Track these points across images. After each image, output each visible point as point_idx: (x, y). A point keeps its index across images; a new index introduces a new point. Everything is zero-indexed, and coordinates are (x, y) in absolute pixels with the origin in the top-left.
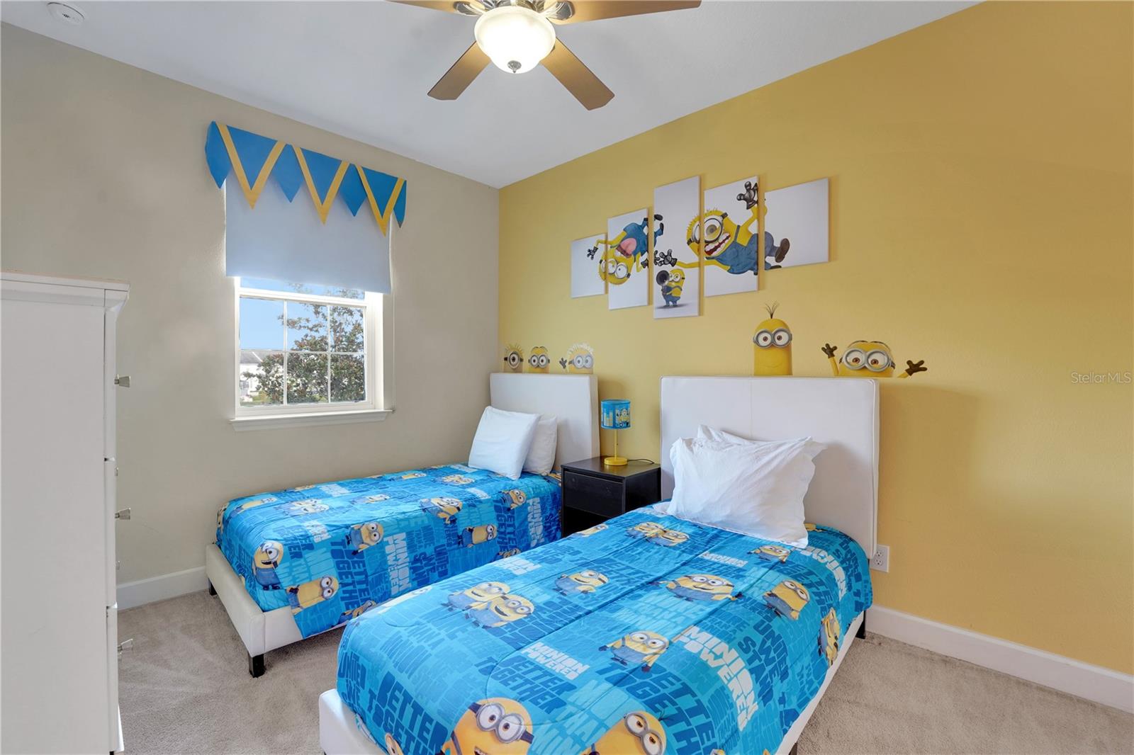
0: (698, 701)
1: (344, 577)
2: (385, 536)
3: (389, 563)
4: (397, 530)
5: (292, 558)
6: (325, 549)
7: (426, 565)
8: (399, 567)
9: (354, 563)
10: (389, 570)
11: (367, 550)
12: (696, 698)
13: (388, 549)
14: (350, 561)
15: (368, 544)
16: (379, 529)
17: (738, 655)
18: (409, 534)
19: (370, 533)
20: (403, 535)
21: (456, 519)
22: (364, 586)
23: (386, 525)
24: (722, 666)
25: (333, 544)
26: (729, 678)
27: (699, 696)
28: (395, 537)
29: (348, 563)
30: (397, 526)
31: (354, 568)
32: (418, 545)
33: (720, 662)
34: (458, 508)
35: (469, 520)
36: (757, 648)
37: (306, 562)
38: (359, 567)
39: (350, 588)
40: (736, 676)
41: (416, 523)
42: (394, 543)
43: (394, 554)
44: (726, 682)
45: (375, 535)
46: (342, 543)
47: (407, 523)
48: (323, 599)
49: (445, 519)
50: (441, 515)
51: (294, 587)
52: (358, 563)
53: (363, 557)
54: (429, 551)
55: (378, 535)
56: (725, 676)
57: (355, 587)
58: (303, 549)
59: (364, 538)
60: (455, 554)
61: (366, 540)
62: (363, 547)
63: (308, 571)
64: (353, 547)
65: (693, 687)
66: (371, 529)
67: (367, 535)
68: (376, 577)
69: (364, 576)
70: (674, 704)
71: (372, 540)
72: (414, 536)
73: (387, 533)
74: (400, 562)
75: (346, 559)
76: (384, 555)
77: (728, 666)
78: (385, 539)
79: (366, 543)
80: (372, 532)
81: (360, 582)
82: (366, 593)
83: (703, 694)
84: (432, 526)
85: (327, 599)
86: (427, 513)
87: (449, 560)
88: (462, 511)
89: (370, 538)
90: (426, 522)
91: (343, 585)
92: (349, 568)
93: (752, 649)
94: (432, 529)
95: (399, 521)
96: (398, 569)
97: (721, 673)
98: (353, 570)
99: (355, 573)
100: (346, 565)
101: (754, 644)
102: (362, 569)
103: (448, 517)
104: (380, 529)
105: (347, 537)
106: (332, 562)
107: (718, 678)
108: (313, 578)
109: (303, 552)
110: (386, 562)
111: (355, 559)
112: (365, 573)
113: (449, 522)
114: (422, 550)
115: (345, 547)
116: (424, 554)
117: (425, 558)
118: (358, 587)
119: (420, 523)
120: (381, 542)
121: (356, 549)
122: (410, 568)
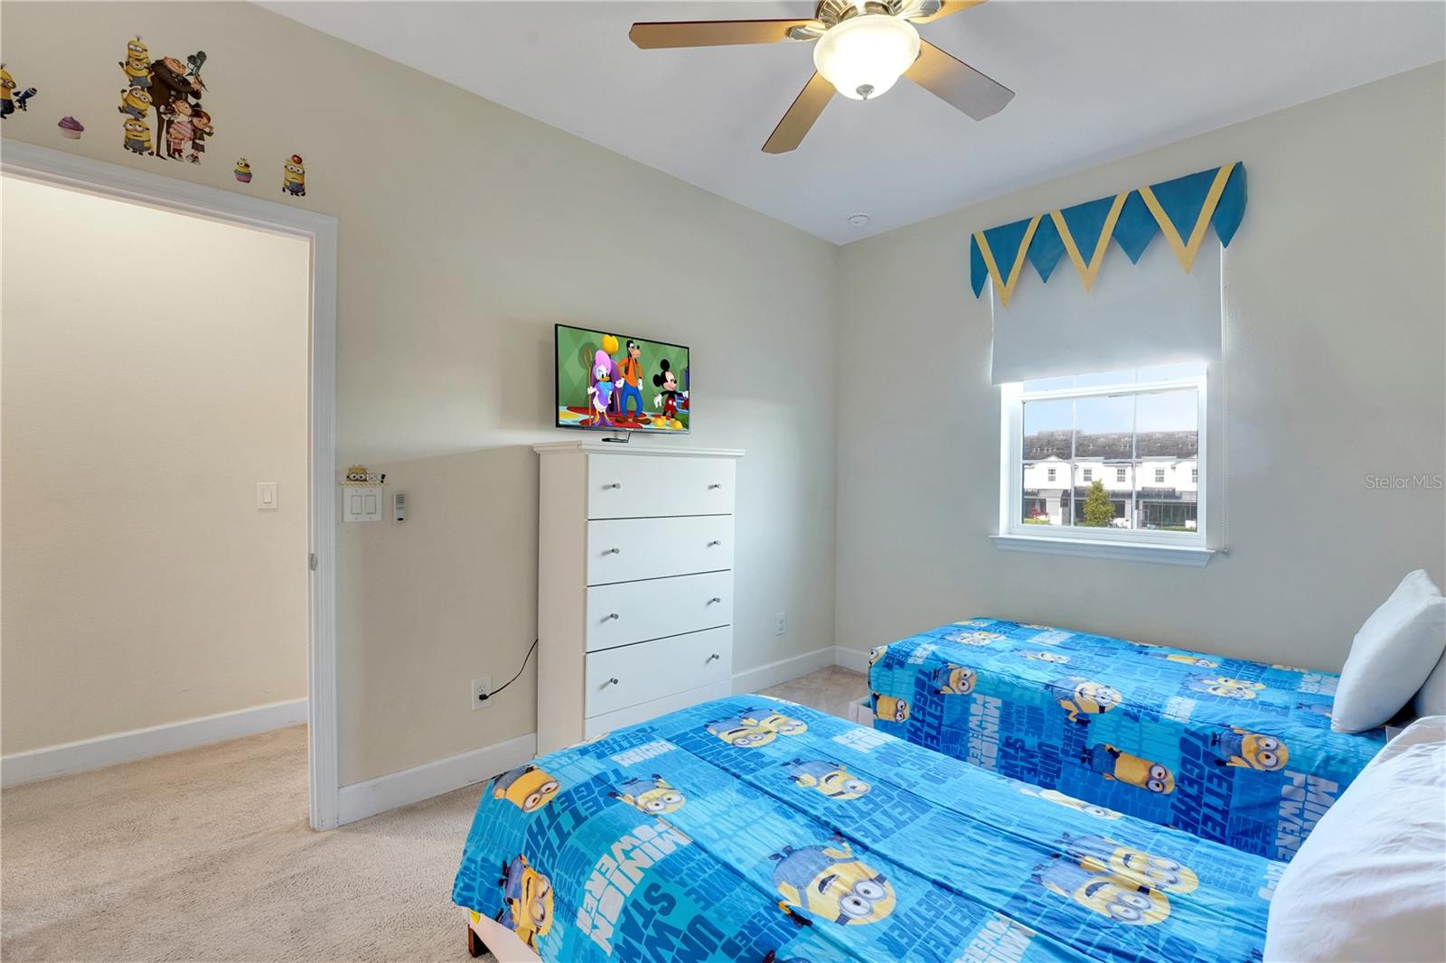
0: (569, 833)
1: (916, 709)
2: (974, 691)
3: (971, 725)
4: (991, 692)
5: (884, 666)
6: (911, 673)
7: (1022, 759)
8: (984, 738)
9: (932, 702)
10: (971, 735)
11: (950, 696)
12: (571, 830)
13: (974, 708)
14: (929, 697)
15: (953, 690)
16: (971, 680)
17: (637, 882)
18: (1007, 705)
19: (959, 679)
20: (999, 702)
21: (1089, 722)
22: (934, 733)
23: (981, 680)
24: (616, 861)
25: (921, 672)
26: (603, 870)
27: (575, 834)
28: (988, 699)
29: (926, 698)
30: (994, 687)
31: (930, 707)
32: (1016, 726)
33: (620, 856)
34: (1102, 709)
35: (1114, 736)
36: (659, 917)
37: (893, 677)
38: (936, 709)
39: (918, 724)
40: (611, 883)
41: (1021, 695)
42: (984, 705)
43: (980, 718)
44: (597, 867)
45: (964, 684)
46: (928, 675)
47: (1009, 689)
48: (894, 720)
49: (1069, 712)
50: (1066, 704)
51: (877, 694)
52: (937, 704)
53: (943, 702)
54: (1031, 742)
55: (967, 685)
56: (603, 864)
57: (923, 726)
58: (896, 664)
59: (951, 681)
60: (1077, 772)
61: (953, 685)
62: (946, 690)
63: (891, 685)
64: (937, 684)
65: (584, 827)
66: (963, 675)
67: (955, 679)
68: (952, 733)
69: (937, 722)
70: (563, 810)
71: (958, 688)
72: (1014, 710)
73: (978, 689)
74: (986, 732)
75: (925, 693)
76: (966, 712)
77: (618, 868)
78: (974, 695)
79: (953, 688)
80: (963, 679)
81: (930, 725)
82: (935, 742)
83: (577, 837)
84: (1045, 711)
85: (897, 720)
86: (1047, 692)
87: (1062, 775)
88: (1105, 716)
89: (957, 683)
90: (1037, 702)
91: (912, 717)
92: (925, 704)
93: (657, 908)
94: (1042, 714)
95: (1001, 682)
96: (983, 741)
97: (605, 858)
98: (927, 708)
99: (929, 712)
100: (923, 699)
101: (665, 911)
102: (938, 713)
103: (1075, 711)
104: (973, 682)
105: (935, 671)
106: (913, 689)
107: (599, 855)
108: (893, 694)
109: (895, 666)
110: (966, 721)
111: (935, 699)
112: (939, 718)
113: (1075, 720)
114: (1020, 736)
115: (929, 680)
116: (1023, 742)
117: (1023, 749)
118: (926, 729)
119: (1027, 698)
120: (967, 695)
121: (939, 688)
122: (1000, 750)
